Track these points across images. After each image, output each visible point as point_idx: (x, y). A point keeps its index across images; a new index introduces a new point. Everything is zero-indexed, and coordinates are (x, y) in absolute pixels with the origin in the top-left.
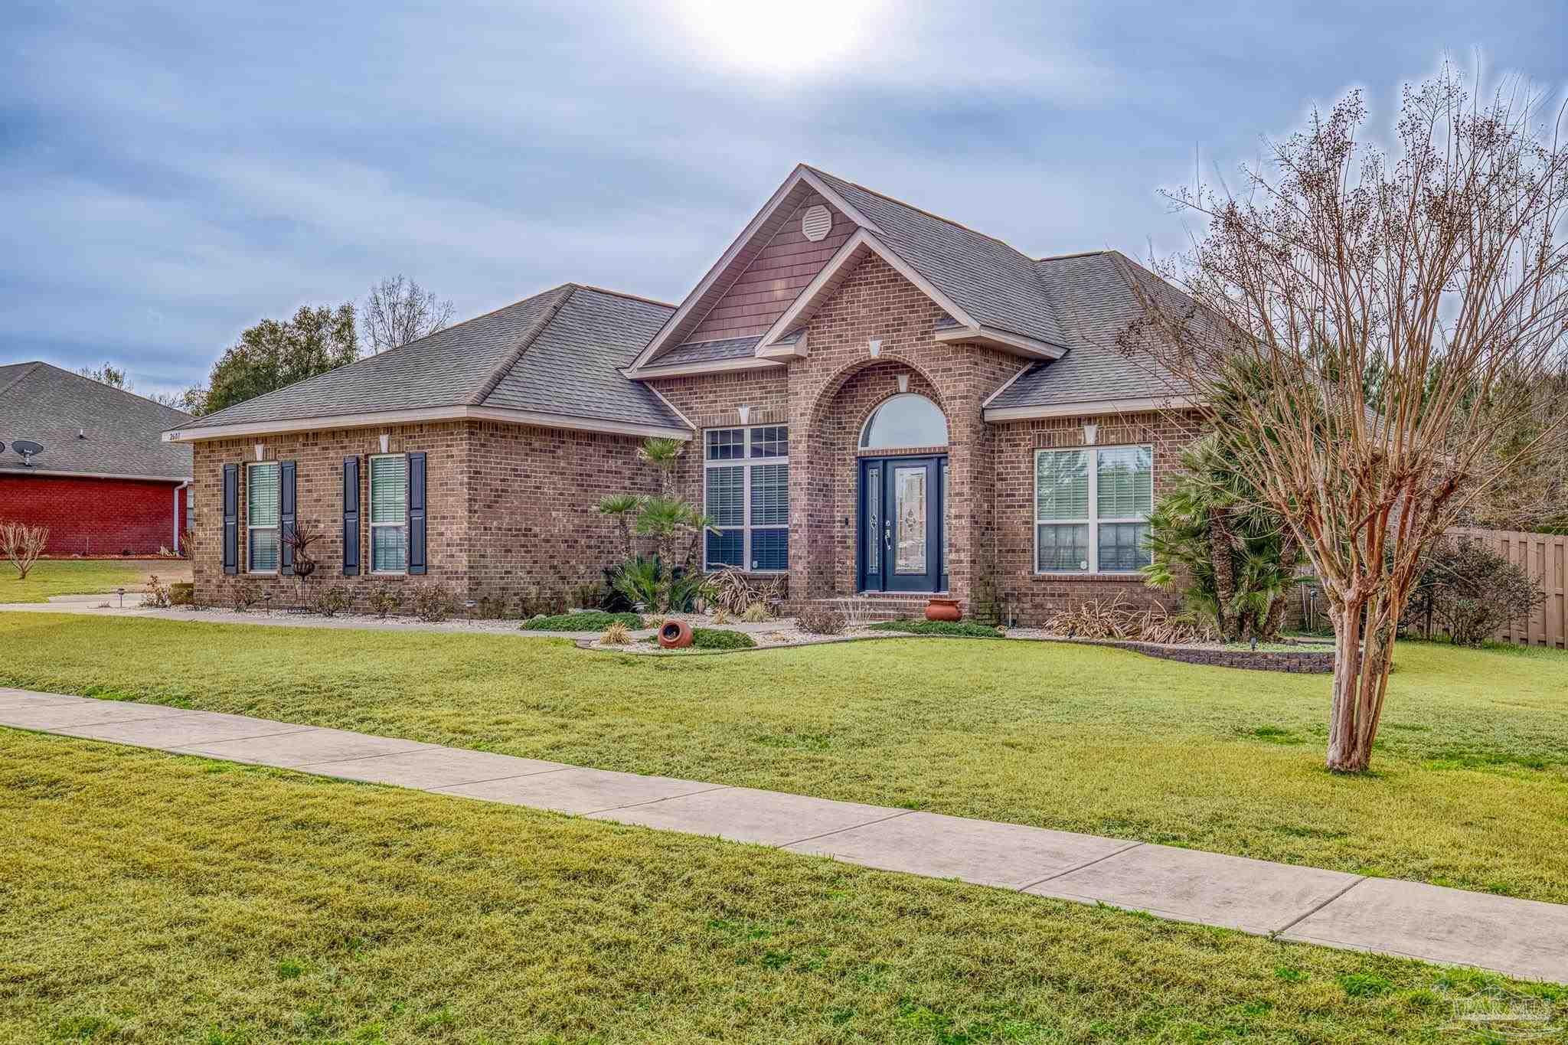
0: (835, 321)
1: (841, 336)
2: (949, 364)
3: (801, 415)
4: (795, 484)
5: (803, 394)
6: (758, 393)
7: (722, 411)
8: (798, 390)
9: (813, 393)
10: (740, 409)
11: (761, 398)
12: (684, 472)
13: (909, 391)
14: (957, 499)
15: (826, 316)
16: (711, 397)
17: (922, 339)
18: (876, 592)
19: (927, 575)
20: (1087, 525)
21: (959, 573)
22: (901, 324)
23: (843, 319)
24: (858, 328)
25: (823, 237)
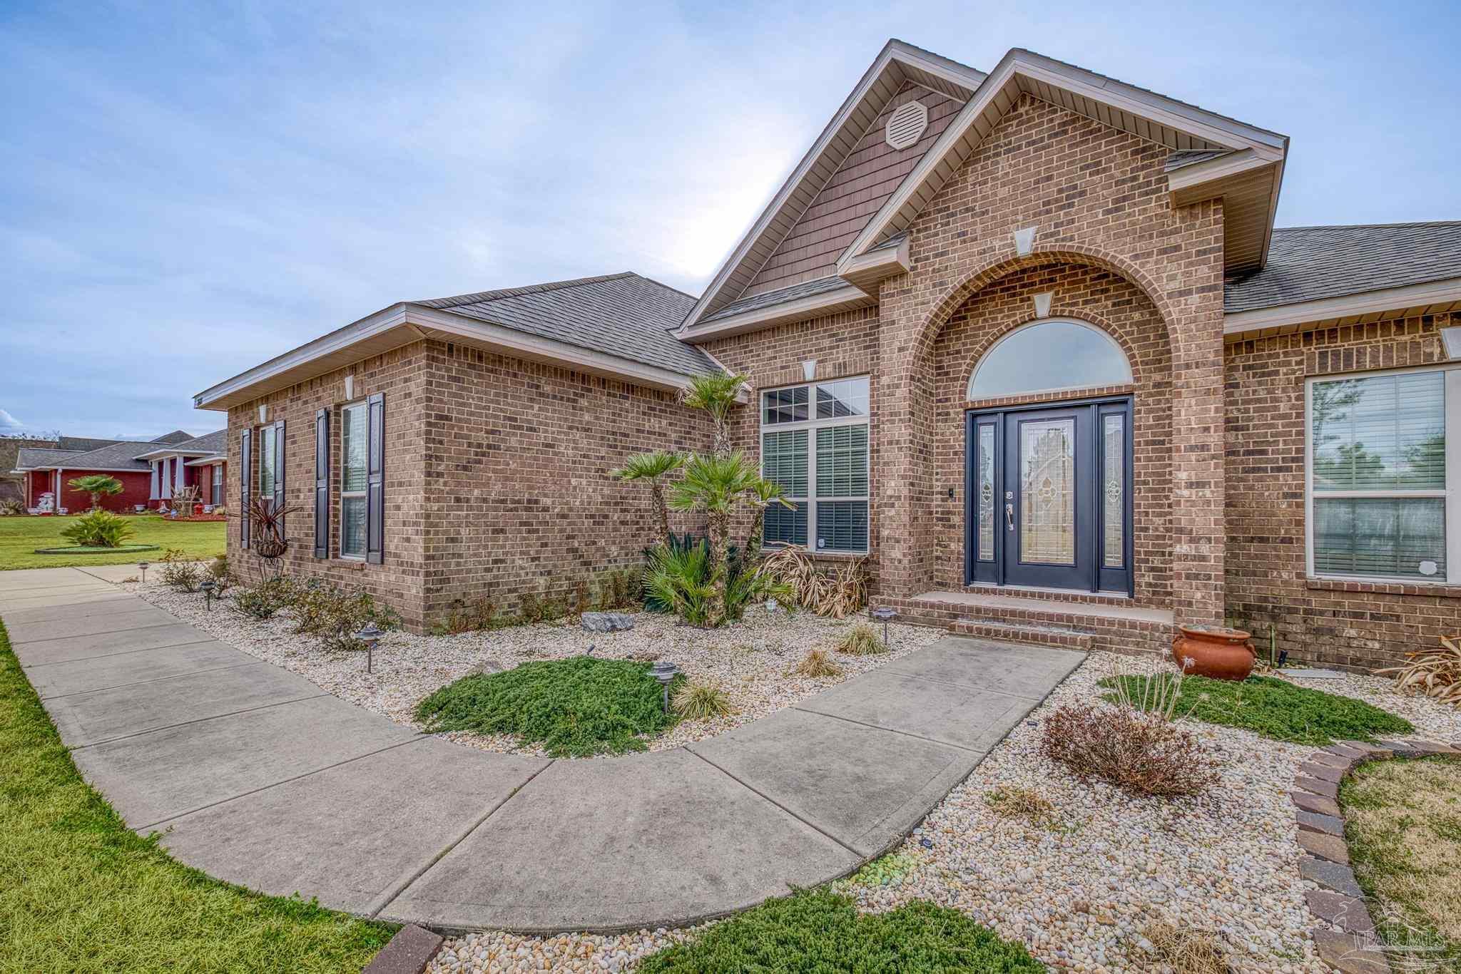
0: (953, 215)
1: (964, 234)
2: (1174, 240)
3: (901, 349)
4: (890, 443)
5: (903, 322)
6: (826, 343)
7: (782, 368)
8: (895, 317)
9: (919, 318)
10: (804, 363)
11: (831, 348)
13: (1053, 315)
14: (1193, 456)
15: (940, 211)
16: (770, 353)
17: (1117, 210)
18: (992, 586)
19: (1075, 567)
20: (1443, 499)
21: (1197, 577)
22: (1074, 193)
23: (967, 210)
24: (994, 218)
25: (913, 141)
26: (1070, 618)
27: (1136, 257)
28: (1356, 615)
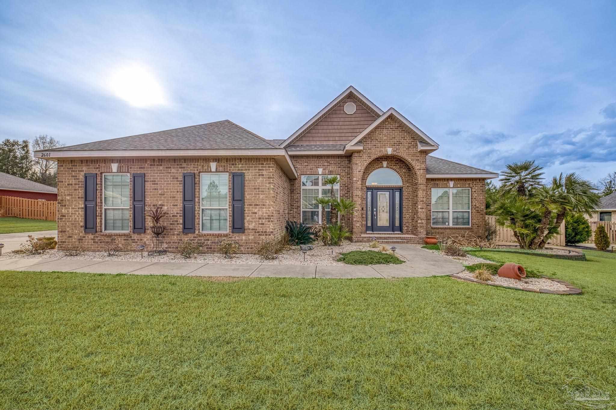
0: (373, 140)
1: (376, 145)
2: (418, 158)
3: (359, 171)
5: (360, 165)
6: (326, 164)
7: (310, 169)
8: (357, 163)
9: (364, 164)
10: (319, 169)
11: (327, 166)
12: (294, 190)
13: (387, 167)
14: (421, 202)
15: (369, 138)
16: (306, 164)
17: (408, 149)
18: (371, 232)
19: (389, 226)
20: (449, 212)
21: (422, 227)
22: (400, 143)
23: (376, 140)
24: (382, 144)
25: (352, 113)
26: (401, 237)
27: (411, 160)
28: (439, 233)
